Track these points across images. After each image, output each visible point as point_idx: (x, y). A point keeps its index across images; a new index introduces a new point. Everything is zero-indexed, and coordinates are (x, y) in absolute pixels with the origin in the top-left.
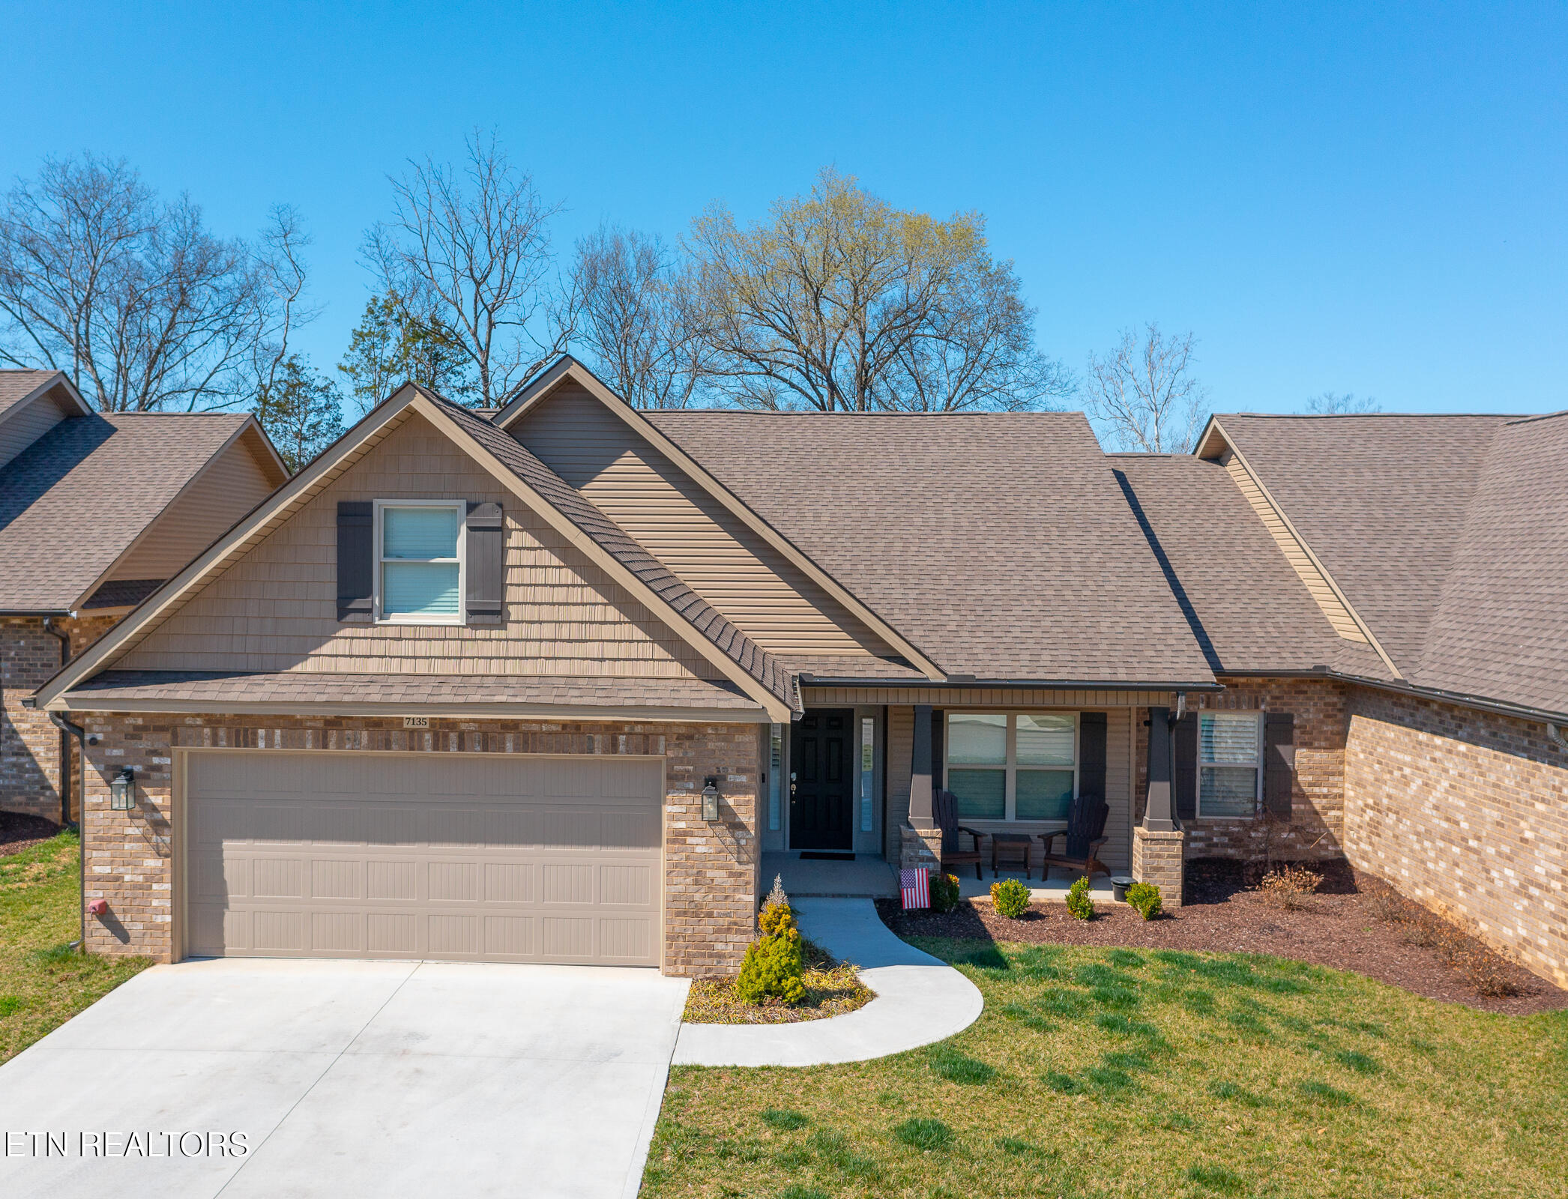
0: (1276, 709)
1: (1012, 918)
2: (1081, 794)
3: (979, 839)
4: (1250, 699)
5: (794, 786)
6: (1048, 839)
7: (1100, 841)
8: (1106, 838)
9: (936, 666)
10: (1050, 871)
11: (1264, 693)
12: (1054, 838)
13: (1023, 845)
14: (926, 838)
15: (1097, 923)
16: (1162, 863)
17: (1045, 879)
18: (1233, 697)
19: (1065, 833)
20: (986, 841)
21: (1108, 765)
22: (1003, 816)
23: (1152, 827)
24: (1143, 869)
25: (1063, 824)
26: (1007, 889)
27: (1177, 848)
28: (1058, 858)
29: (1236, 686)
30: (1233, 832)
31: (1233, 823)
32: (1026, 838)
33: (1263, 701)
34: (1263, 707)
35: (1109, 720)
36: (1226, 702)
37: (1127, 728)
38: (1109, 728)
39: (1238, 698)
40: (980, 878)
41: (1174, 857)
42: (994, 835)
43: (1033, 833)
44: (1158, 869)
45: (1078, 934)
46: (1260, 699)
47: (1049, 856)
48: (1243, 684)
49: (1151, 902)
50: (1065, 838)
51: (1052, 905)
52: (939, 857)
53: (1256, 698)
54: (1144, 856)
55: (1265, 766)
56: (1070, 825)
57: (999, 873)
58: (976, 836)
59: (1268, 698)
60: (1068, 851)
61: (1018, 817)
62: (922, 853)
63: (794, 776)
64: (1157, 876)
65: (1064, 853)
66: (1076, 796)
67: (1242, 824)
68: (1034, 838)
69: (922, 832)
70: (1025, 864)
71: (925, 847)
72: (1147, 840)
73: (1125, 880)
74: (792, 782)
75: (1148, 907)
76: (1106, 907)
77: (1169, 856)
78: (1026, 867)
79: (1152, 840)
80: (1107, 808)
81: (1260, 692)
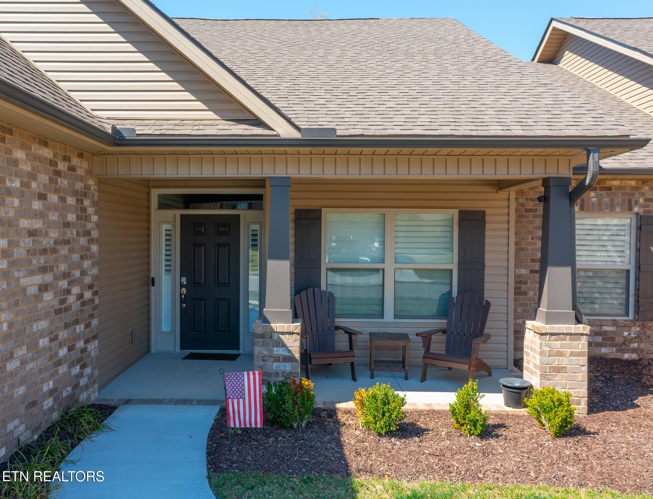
0: (649, 211)
1: (380, 435)
2: (459, 292)
3: (353, 337)
4: (623, 200)
5: (184, 290)
6: (427, 338)
7: (482, 338)
8: (489, 336)
9: (289, 120)
10: (429, 370)
11: (637, 195)
12: (433, 337)
13: (401, 343)
14: (283, 333)
15: (492, 441)
16: (564, 362)
17: (423, 379)
18: (607, 200)
19: (444, 332)
20: (362, 340)
21: (487, 263)
22: (382, 316)
23: (550, 319)
24: (541, 369)
25: (442, 323)
26: (374, 397)
27: (582, 345)
28: (438, 357)
29: (610, 189)
30: (606, 332)
31: (606, 322)
32: (404, 337)
33: (636, 203)
34: (636, 209)
35: (487, 218)
36: (600, 204)
37: (506, 226)
38: (488, 226)
39: (612, 201)
40: (354, 379)
41: (578, 354)
42: (371, 334)
43: (411, 332)
44: (559, 370)
45: (469, 461)
46: (633, 202)
47: (428, 354)
48: (616, 187)
49: (562, 414)
50: (444, 337)
51: (433, 413)
52: (297, 356)
53: (630, 201)
54: (542, 354)
55: (638, 267)
56: (449, 323)
57: (375, 373)
58: (350, 334)
59: (641, 200)
60: (447, 350)
61: (396, 317)
62: (280, 351)
63: (184, 280)
64: (558, 378)
65: (444, 352)
66: (455, 294)
67: (615, 323)
68: (413, 337)
69: (278, 326)
70: (403, 362)
71: (281, 344)
72: (545, 334)
73: (517, 383)
74: (182, 286)
75: (558, 420)
76: (497, 415)
77: (572, 354)
78: (404, 367)
79: (552, 334)
80: (488, 304)
81: (633, 194)
